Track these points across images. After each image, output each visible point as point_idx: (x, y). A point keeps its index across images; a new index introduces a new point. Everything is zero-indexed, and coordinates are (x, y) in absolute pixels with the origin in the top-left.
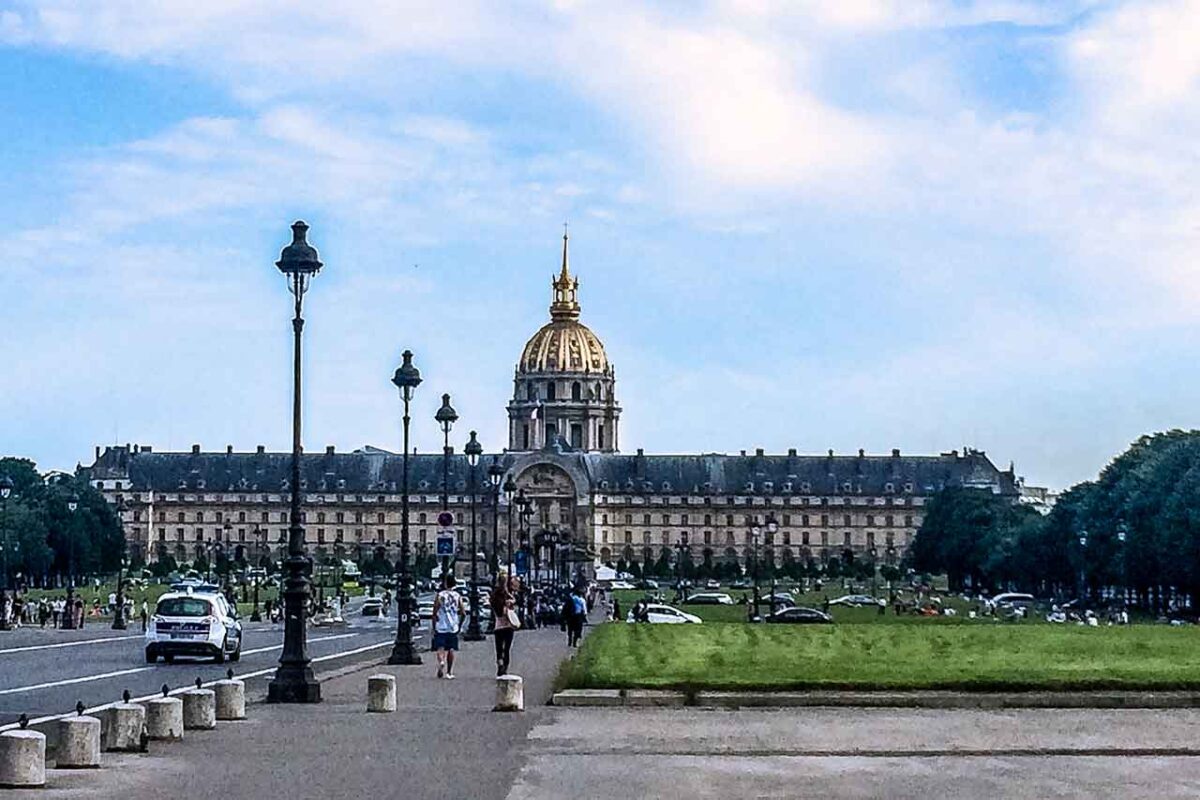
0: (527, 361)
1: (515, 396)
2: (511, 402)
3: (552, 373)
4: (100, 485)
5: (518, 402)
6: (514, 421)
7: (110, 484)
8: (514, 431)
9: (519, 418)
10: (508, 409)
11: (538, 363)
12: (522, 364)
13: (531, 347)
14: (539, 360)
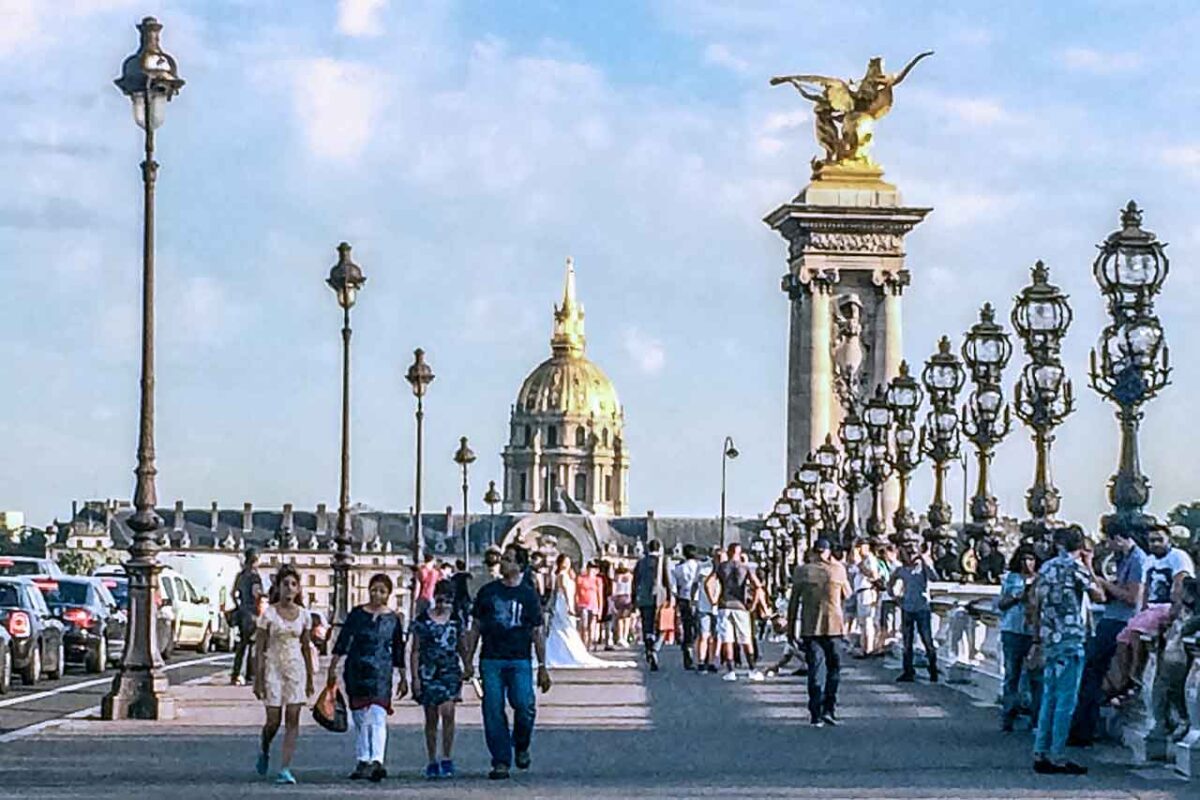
0: (525, 402)
1: (511, 441)
2: (506, 448)
3: (554, 415)
4: (80, 543)
5: (515, 447)
6: (510, 470)
7: (88, 542)
8: (510, 480)
9: (516, 466)
10: (503, 455)
11: (537, 405)
12: (520, 405)
13: (529, 385)
14: (538, 400)
